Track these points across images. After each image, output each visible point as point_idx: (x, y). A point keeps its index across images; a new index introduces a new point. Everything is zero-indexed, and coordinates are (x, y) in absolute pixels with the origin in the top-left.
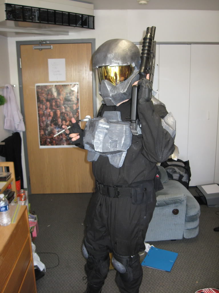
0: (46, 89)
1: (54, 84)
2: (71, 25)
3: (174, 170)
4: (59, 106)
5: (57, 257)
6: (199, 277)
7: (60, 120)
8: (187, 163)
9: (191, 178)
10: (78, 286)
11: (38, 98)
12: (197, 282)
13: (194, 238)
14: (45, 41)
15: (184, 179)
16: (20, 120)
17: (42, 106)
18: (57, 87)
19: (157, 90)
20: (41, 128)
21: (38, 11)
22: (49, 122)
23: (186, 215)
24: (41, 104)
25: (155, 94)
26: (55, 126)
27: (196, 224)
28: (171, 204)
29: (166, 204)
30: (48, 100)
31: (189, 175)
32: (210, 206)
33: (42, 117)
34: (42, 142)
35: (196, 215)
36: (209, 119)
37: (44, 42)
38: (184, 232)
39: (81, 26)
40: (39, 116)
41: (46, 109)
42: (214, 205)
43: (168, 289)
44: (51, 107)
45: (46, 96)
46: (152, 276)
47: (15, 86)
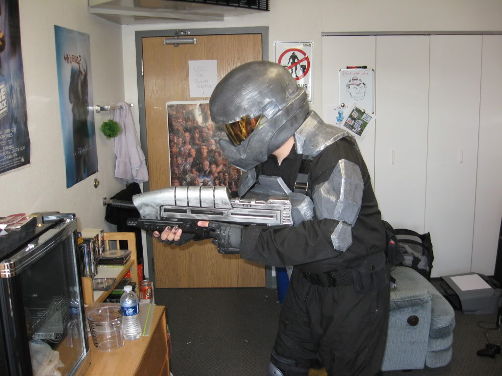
0: (184, 111)
1: (199, 103)
2: (230, 4)
3: (404, 250)
4: (206, 140)
7: (207, 163)
8: (426, 238)
9: (434, 264)
11: (171, 126)
13: (443, 367)
14: (185, 31)
15: (422, 265)
16: (141, 163)
17: (178, 139)
18: (203, 107)
19: (373, 113)
22: (188, 167)
23: (431, 327)
24: (175, 135)
25: (369, 118)
26: (199, 174)
27: (447, 342)
28: (405, 307)
29: (397, 307)
30: (186, 130)
31: (430, 258)
32: (466, 311)
33: (176, 158)
35: (448, 327)
36: (461, 162)
37: (183, 32)
38: (427, 358)
39: (247, 6)
40: (171, 157)
41: (184, 143)
42: (474, 311)
44: (193, 141)
45: (184, 122)
47: (132, 105)
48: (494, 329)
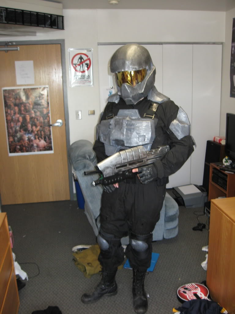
0: (14, 94)
1: (23, 88)
2: (39, 26)
4: (29, 111)
5: (37, 267)
6: (181, 275)
7: (30, 125)
10: (62, 293)
11: (6, 103)
12: (180, 279)
13: (173, 238)
14: (12, 42)
17: (10, 112)
18: (25, 90)
20: (9, 134)
21: (5, 12)
22: (18, 128)
23: (165, 215)
24: (8, 109)
26: (24, 132)
27: (175, 223)
30: (16, 105)
32: (187, 206)
33: (10, 123)
34: (12, 149)
35: (175, 215)
38: (164, 233)
39: (50, 27)
40: (7, 122)
41: (15, 114)
42: (192, 206)
44: (20, 112)
45: (14, 100)
48: (203, 215)
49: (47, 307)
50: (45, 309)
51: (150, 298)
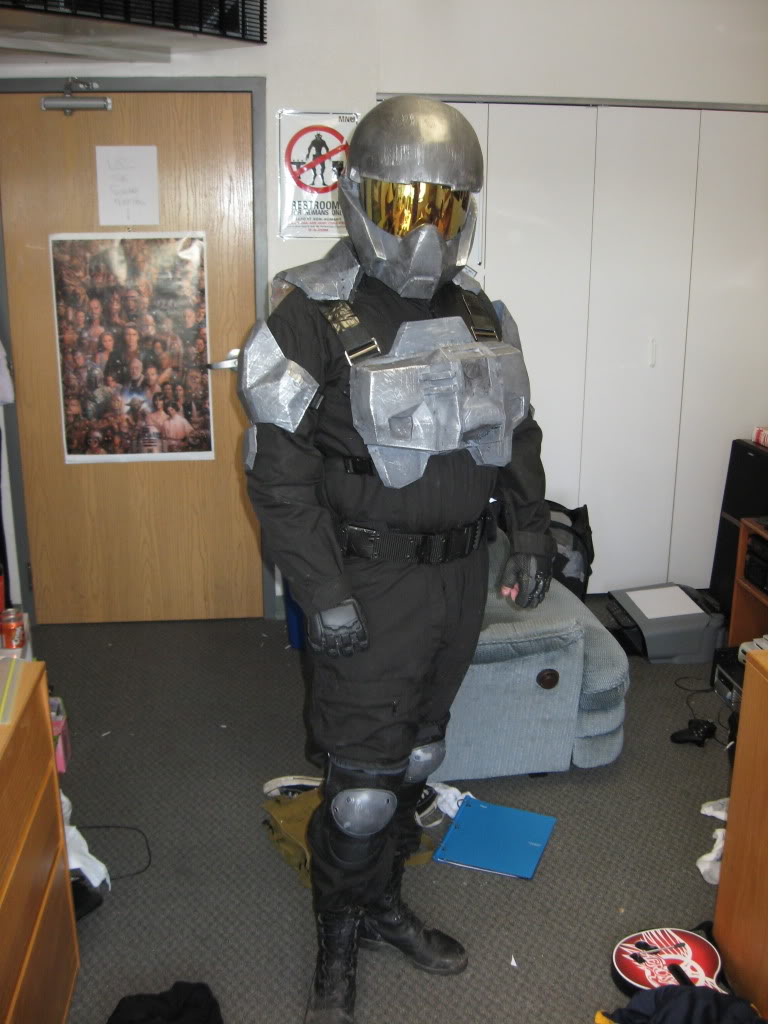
0: (88, 255)
1: (118, 236)
2: (182, 27)
4: (136, 316)
5: (143, 840)
6: (626, 895)
7: (137, 364)
8: (580, 516)
9: (593, 566)
10: (221, 936)
11: (60, 285)
12: (622, 911)
13: (607, 766)
14: (86, 81)
15: (570, 570)
17: (76, 315)
18: (128, 245)
19: (480, 264)
20: (70, 391)
22: (98, 372)
23: (582, 690)
24: (69, 305)
26: (120, 386)
27: (614, 718)
28: (533, 652)
29: (516, 653)
30: (93, 294)
31: (588, 555)
32: (655, 658)
33: (74, 353)
34: (76, 442)
35: (616, 689)
36: (653, 366)
37: (82, 83)
38: (575, 749)
39: (218, 32)
40: (63, 351)
41: (90, 323)
42: (670, 657)
43: (527, 934)
44: (107, 319)
45: (88, 277)
46: (471, 895)
48: (707, 691)
49: (172, 983)
50: (165, 988)
51: (518, 972)
